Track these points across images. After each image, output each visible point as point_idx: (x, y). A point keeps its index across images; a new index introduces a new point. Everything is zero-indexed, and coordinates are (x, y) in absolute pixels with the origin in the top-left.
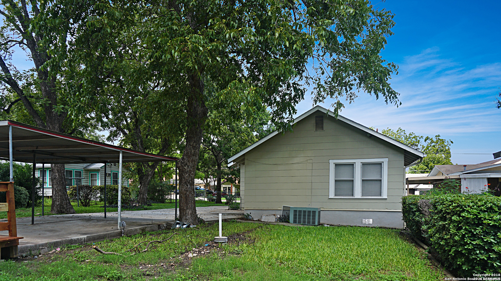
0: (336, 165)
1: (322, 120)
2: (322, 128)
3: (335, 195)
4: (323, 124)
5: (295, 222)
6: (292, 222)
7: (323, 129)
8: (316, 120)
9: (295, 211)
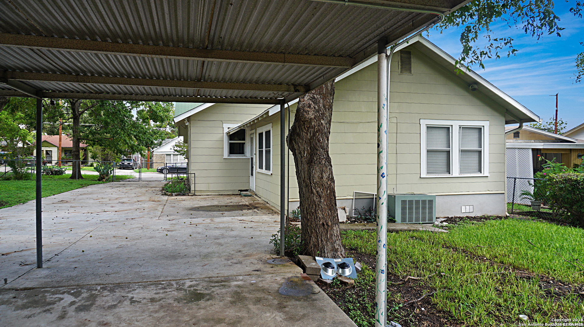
0: (429, 128)
1: (410, 59)
2: (410, 70)
3: (428, 173)
4: (410, 64)
5: (403, 220)
6: (400, 222)
7: (410, 72)
8: (401, 57)
9: (404, 202)
